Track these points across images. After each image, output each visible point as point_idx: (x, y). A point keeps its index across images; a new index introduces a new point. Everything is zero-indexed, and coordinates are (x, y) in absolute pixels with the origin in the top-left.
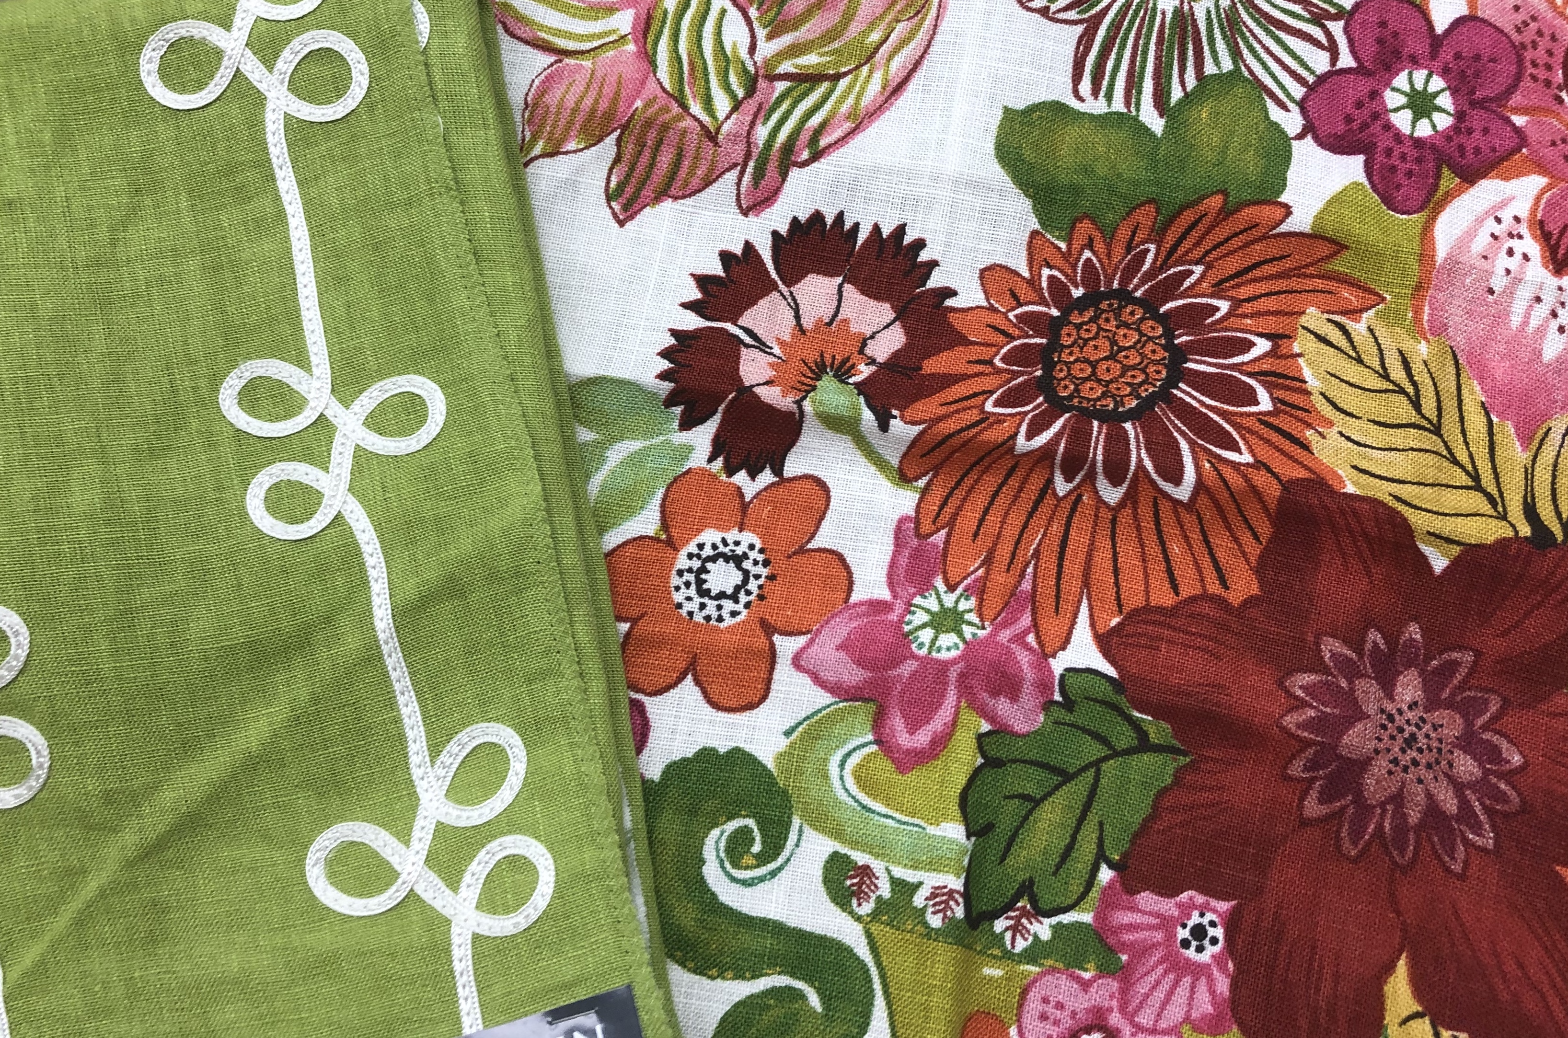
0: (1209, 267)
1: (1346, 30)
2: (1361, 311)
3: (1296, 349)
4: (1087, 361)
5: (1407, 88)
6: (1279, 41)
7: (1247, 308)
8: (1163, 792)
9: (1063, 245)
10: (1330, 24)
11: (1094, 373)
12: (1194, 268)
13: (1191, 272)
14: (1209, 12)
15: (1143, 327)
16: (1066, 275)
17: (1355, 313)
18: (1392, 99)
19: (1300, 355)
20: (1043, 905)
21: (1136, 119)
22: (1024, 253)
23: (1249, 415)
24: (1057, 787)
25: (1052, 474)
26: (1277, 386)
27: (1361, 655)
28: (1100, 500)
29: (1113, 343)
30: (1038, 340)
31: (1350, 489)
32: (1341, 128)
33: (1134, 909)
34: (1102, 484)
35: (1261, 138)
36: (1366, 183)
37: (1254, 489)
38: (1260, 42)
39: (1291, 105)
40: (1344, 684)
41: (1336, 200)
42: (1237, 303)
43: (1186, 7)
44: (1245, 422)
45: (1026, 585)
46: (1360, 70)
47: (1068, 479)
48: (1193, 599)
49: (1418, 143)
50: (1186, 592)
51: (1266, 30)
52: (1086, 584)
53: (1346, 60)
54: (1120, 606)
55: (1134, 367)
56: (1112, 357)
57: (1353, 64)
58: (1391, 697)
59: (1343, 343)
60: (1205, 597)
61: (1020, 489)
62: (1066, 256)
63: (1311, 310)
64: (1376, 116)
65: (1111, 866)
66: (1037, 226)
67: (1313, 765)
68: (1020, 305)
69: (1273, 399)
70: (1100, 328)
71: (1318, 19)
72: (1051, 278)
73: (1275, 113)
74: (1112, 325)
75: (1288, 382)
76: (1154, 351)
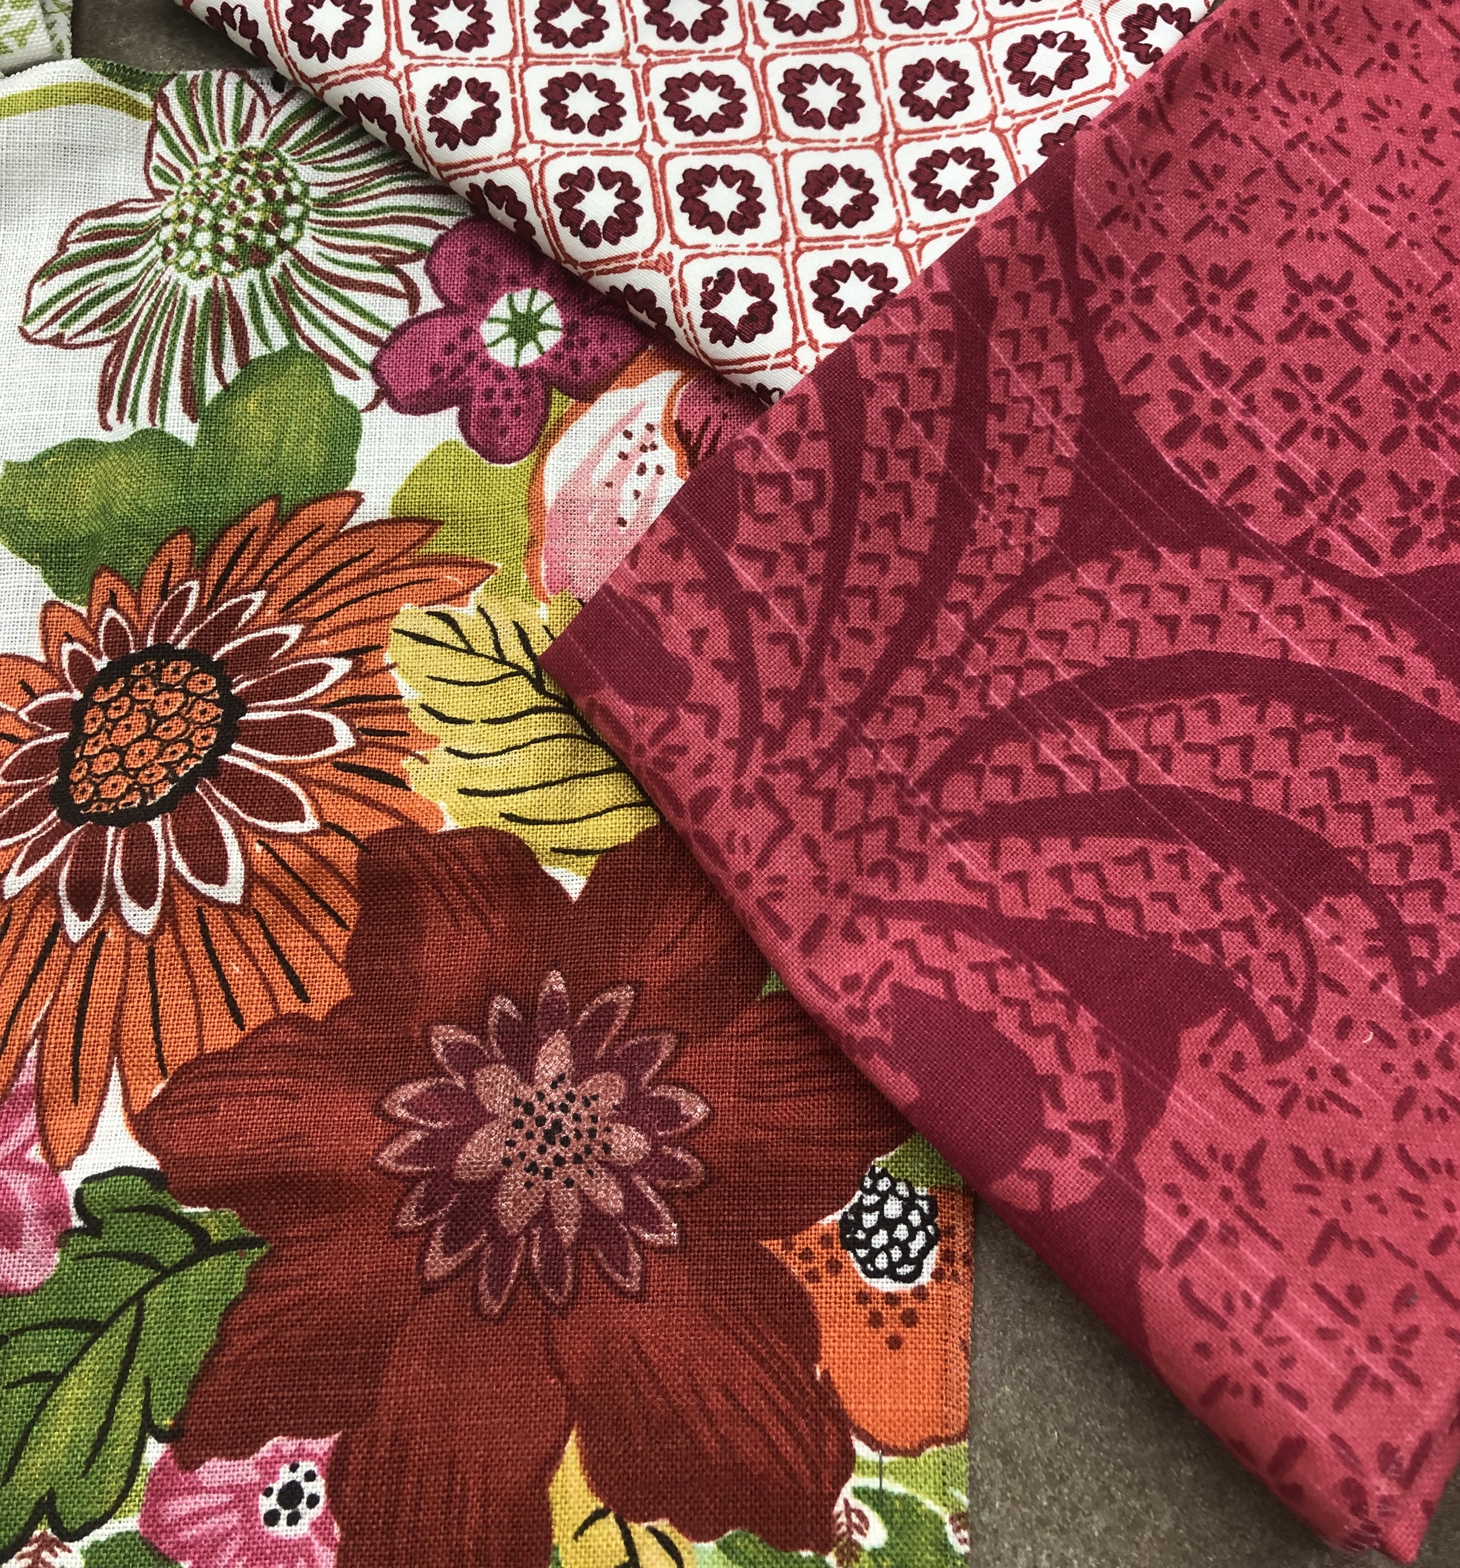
0: (272, 590)
1: (427, 270)
2: (468, 592)
3: (388, 658)
4: (115, 749)
5: (507, 314)
6: (344, 301)
7: (324, 626)
8: (232, 1307)
9: (83, 610)
10: (406, 268)
11: (121, 763)
12: (253, 596)
13: (250, 602)
14: (252, 286)
15: (192, 686)
16: (87, 645)
17: (458, 596)
18: (489, 331)
19: (392, 666)
20: (71, 1524)
21: (162, 433)
22: (37, 633)
23: (321, 761)
24: (85, 1349)
25: (60, 916)
26: (360, 713)
27: (483, 1036)
28: (129, 931)
29: (150, 714)
30: (58, 737)
31: (450, 824)
32: (425, 382)
33: (195, 1489)
34: (129, 908)
35: (324, 420)
36: (460, 438)
37: (323, 861)
38: (321, 307)
39: (360, 372)
40: (460, 1083)
41: (425, 469)
42: (310, 623)
43: (221, 286)
44: (315, 773)
45: (27, 1076)
46: (450, 309)
47: (84, 916)
48: (264, 1028)
49: (524, 373)
50: (252, 1021)
51: (329, 292)
52: (116, 1048)
53: (430, 302)
54: (162, 1067)
55: (175, 741)
56: (149, 734)
57: (439, 305)
58: (529, 1078)
59: (448, 636)
60: (281, 1020)
61: (16, 949)
62: (86, 622)
63: (406, 608)
64: (470, 357)
65: (161, 1437)
66: (52, 596)
67: (428, 1206)
68: (34, 697)
69: (355, 732)
70: (134, 701)
71: (390, 266)
72: (73, 654)
73: (341, 385)
74: (149, 694)
75: (376, 705)
76: (203, 712)
